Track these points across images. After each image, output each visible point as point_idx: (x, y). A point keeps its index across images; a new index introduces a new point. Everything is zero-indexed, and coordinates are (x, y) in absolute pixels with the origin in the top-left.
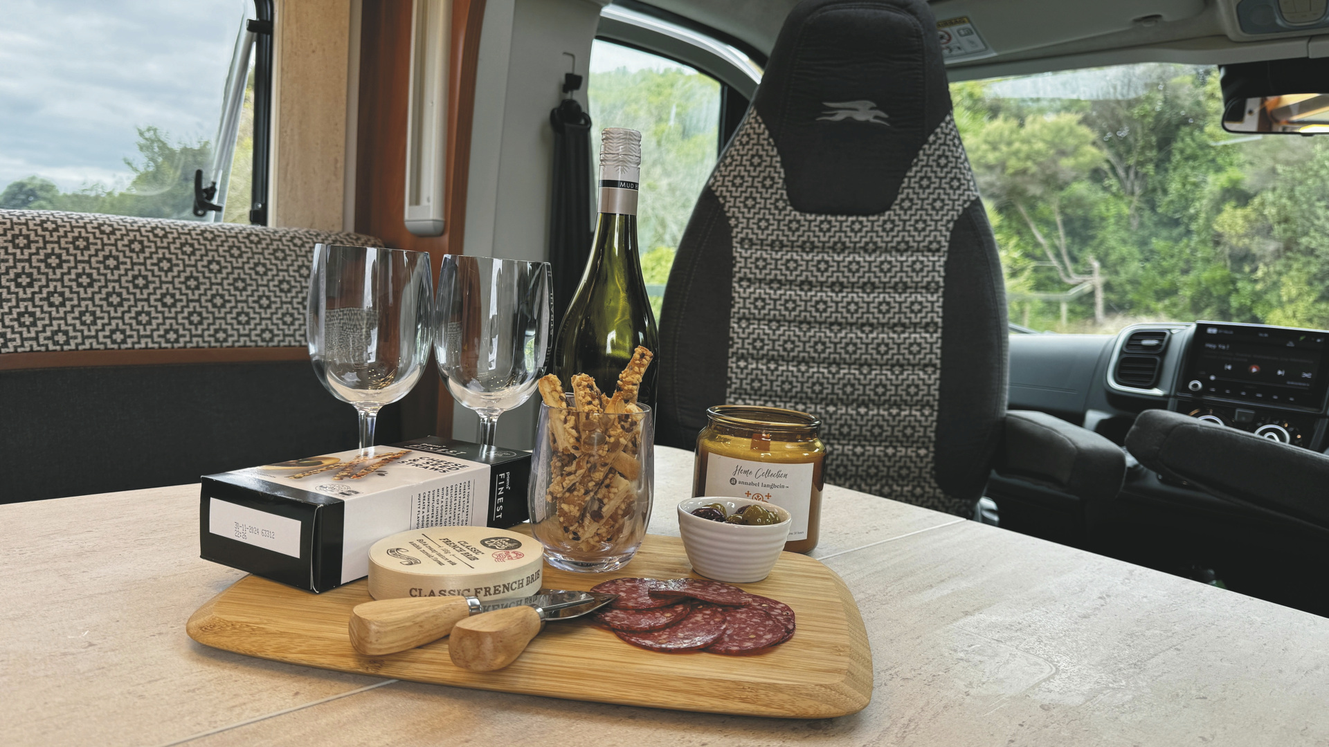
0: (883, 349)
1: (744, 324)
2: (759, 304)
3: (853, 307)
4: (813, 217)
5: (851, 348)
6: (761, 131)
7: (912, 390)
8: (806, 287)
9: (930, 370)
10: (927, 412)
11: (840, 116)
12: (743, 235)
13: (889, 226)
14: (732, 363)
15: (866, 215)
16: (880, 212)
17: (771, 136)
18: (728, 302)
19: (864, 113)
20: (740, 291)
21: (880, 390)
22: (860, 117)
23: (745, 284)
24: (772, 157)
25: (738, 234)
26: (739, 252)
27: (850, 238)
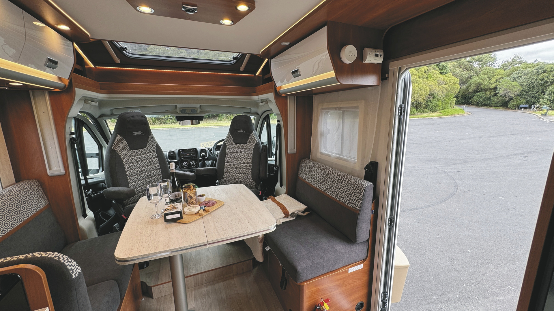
0: (152, 168)
1: (128, 171)
2: (130, 167)
3: (145, 163)
4: (135, 151)
5: (147, 170)
6: (122, 138)
7: (157, 173)
8: (137, 162)
9: (159, 169)
10: (160, 175)
11: (136, 134)
12: (123, 156)
13: (147, 149)
14: (128, 178)
15: (143, 148)
16: (145, 148)
17: (124, 139)
18: (125, 168)
19: (140, 133)
20: (126, 166)
21: (153, 174)
22: (139, 134)
23: (126, 164)
24: (125, 142)
25: (122, 156)
26: (123, 159)
27: (142, 153)
